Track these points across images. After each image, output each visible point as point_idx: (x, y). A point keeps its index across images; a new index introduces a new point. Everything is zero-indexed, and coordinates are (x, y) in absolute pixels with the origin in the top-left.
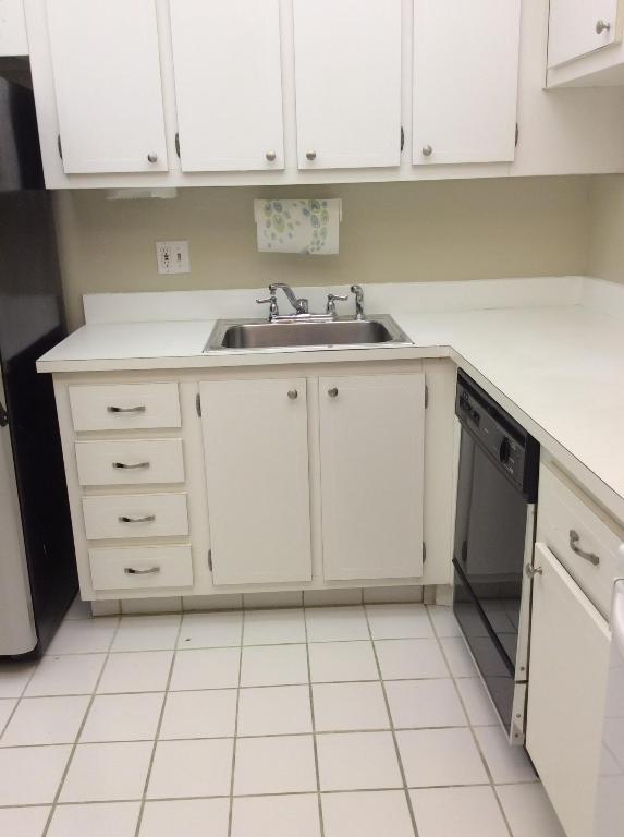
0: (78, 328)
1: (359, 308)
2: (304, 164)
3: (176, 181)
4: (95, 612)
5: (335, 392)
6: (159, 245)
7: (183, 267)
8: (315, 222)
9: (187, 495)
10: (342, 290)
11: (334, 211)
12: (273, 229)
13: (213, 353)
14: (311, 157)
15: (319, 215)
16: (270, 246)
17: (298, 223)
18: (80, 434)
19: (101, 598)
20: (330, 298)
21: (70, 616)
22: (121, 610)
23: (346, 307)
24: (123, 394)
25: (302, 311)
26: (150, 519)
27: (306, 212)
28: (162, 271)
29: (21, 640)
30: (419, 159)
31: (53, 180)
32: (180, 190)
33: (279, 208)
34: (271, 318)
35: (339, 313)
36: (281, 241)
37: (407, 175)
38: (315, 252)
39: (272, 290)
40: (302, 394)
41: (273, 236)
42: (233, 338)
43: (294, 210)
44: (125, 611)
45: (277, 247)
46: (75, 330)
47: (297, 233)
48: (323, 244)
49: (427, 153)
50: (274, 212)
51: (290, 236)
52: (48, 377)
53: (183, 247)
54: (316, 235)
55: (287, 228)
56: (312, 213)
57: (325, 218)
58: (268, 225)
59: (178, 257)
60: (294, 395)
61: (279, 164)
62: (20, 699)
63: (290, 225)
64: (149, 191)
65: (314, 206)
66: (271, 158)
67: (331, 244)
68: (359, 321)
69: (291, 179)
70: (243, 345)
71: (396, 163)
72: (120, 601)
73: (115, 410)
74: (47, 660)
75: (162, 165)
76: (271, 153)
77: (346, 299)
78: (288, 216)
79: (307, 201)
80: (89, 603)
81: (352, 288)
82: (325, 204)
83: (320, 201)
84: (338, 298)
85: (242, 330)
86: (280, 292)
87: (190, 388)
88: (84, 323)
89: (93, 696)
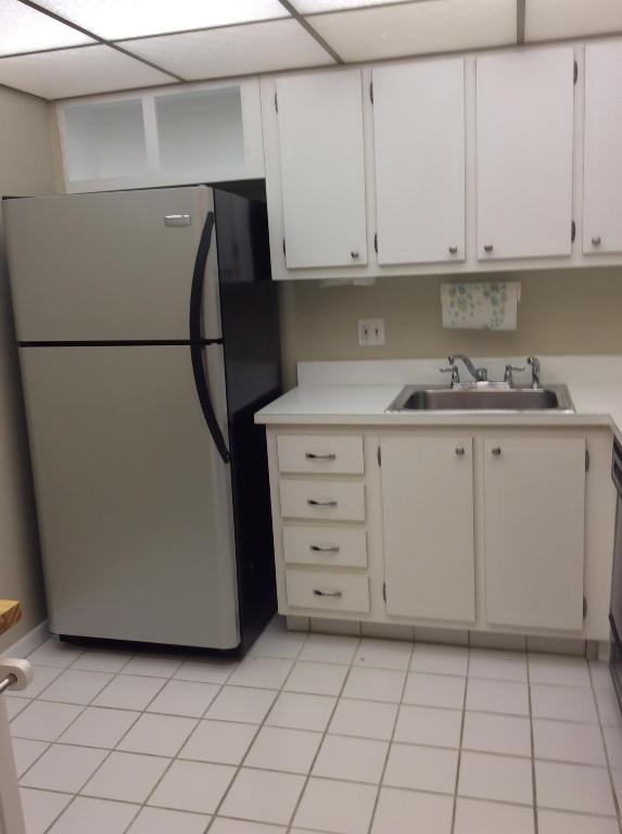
0: (292, 388)
1: (535, 378)
2: (482, 254)
3: (373, 272)
4: (290, 625)
5: (498, 452)
6: (361, 323)
7: (381, 340)
8: (494, 302)
9: (366, 534)
10: (520, 362)
11: (513, 294)
12: (456, 309)
13: (396, 412)
14: (488, 249)
15: (499, 296)
16: (453, 322)
17: (479, 303)
18: (284, 474)
19: (295, 613)
20: (508, 368)
21: (270, 627)
22: (310, 627)
23: (523, 377)
24: (319, 444)
25: (481, 379)
26: (335, 550)
27: (487, 294)
28: (362, 343)
29: (228, 639)
30: (588, 247)
31: (278, 273)
32: (379, 280)
33: (462, 291)
34: (452, 385)
35: (516, 382)
36: (464, 318)
37: (578, 262)
38: (495, 328)
39: (451, 362)
40: (468, 451)
41: (457, 315)
42: (416, 401)
43: (477, 293)
44: (313, 628)
45: (460, 323)
46: (287, 390)
47: (479, 312)
48: (502, 321)
49: (596, 242)
50: (458, 294)
51: (472, 314)
52: (262, 428)
53: (380, 323)
54: (495, 313)
55: (469, 309)
56: (492, 294)
57: (504, 298)
58: (452, 305)
59: (375, 332)
60: (460, 452)
61: (460, 256)
62: (223, 686)
63: (472, 306)
64: (352, 280)
65: (495, 289)
66: (453, 251)
67: (509, 321)
68: (535, 389)
69: (471, 267)
70: (426, 407)
71: (568, 252)
72: (310, 619)
73: (312, 456)
74: (248, 659)
75: (363, 260)
76: (453, 247)
77: (524, 369)
78: (471, 298)
79: (488, 285)
80: (285, 617)
81: (529, 361)
82: (504, 287)
83: (501, 285)
84: (516, 369)
85: (425, 395)
86: (459, 363)
87: (373, 442)
88: (296, 384)
89: (280, 692)
